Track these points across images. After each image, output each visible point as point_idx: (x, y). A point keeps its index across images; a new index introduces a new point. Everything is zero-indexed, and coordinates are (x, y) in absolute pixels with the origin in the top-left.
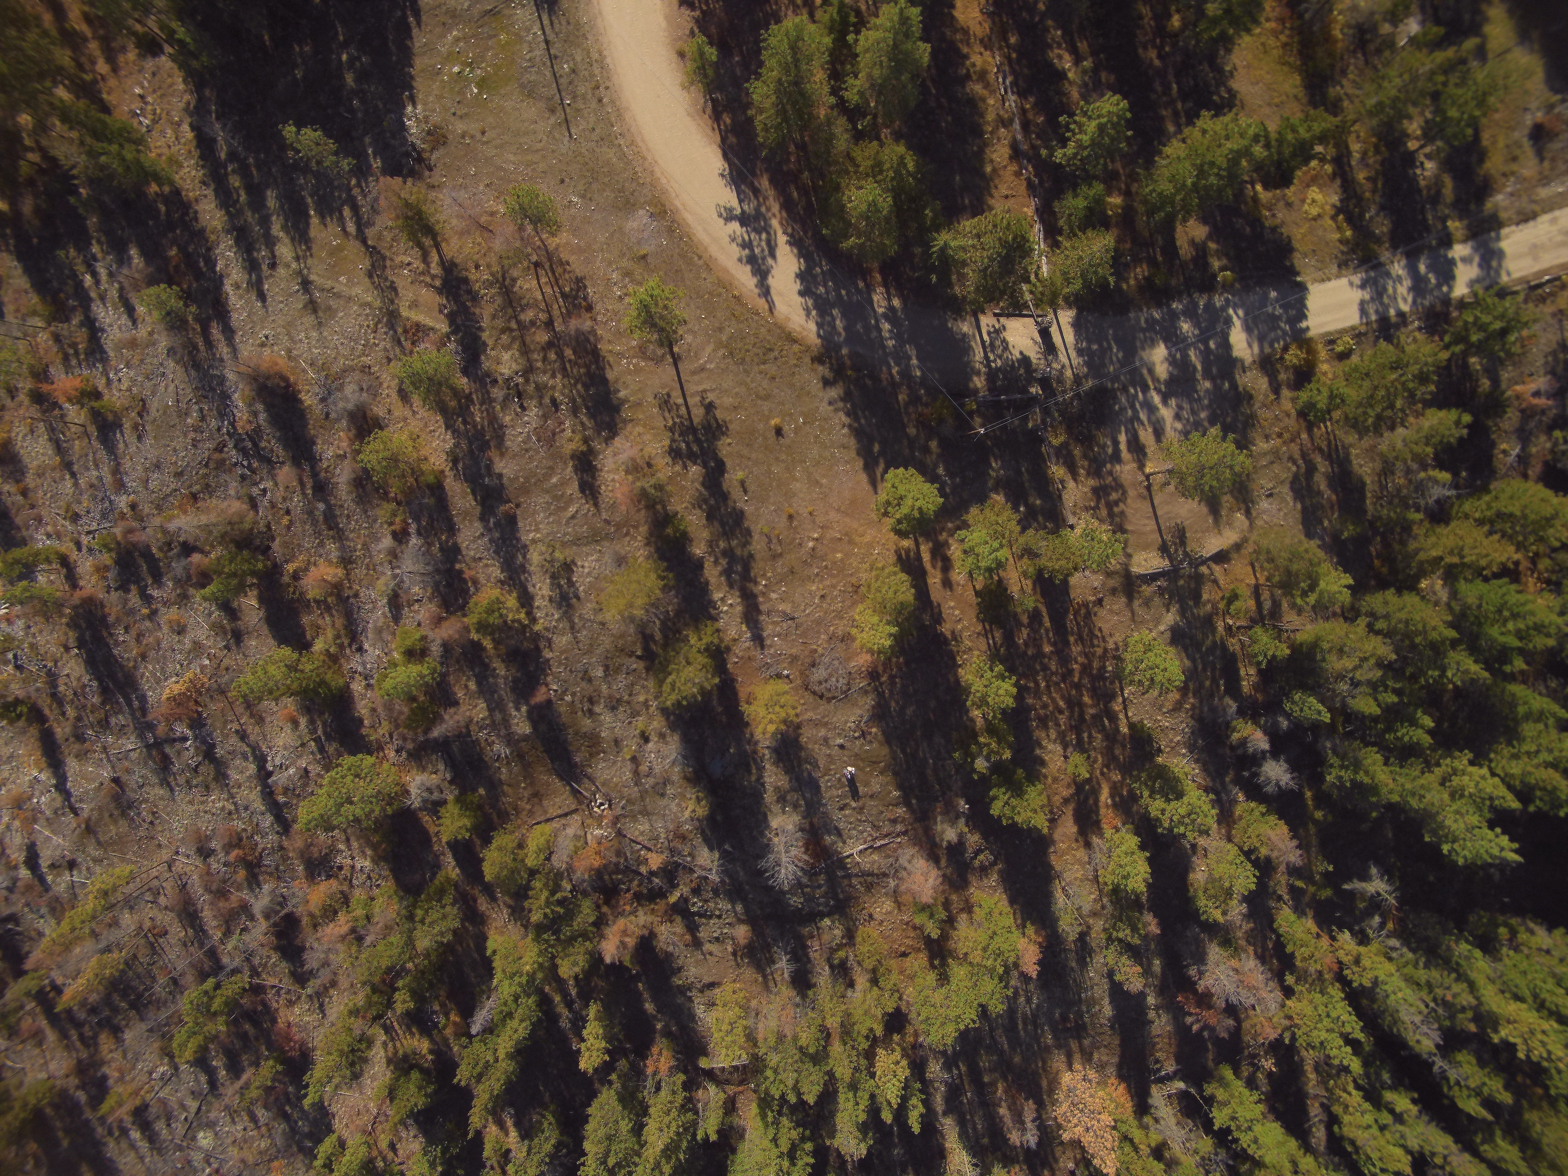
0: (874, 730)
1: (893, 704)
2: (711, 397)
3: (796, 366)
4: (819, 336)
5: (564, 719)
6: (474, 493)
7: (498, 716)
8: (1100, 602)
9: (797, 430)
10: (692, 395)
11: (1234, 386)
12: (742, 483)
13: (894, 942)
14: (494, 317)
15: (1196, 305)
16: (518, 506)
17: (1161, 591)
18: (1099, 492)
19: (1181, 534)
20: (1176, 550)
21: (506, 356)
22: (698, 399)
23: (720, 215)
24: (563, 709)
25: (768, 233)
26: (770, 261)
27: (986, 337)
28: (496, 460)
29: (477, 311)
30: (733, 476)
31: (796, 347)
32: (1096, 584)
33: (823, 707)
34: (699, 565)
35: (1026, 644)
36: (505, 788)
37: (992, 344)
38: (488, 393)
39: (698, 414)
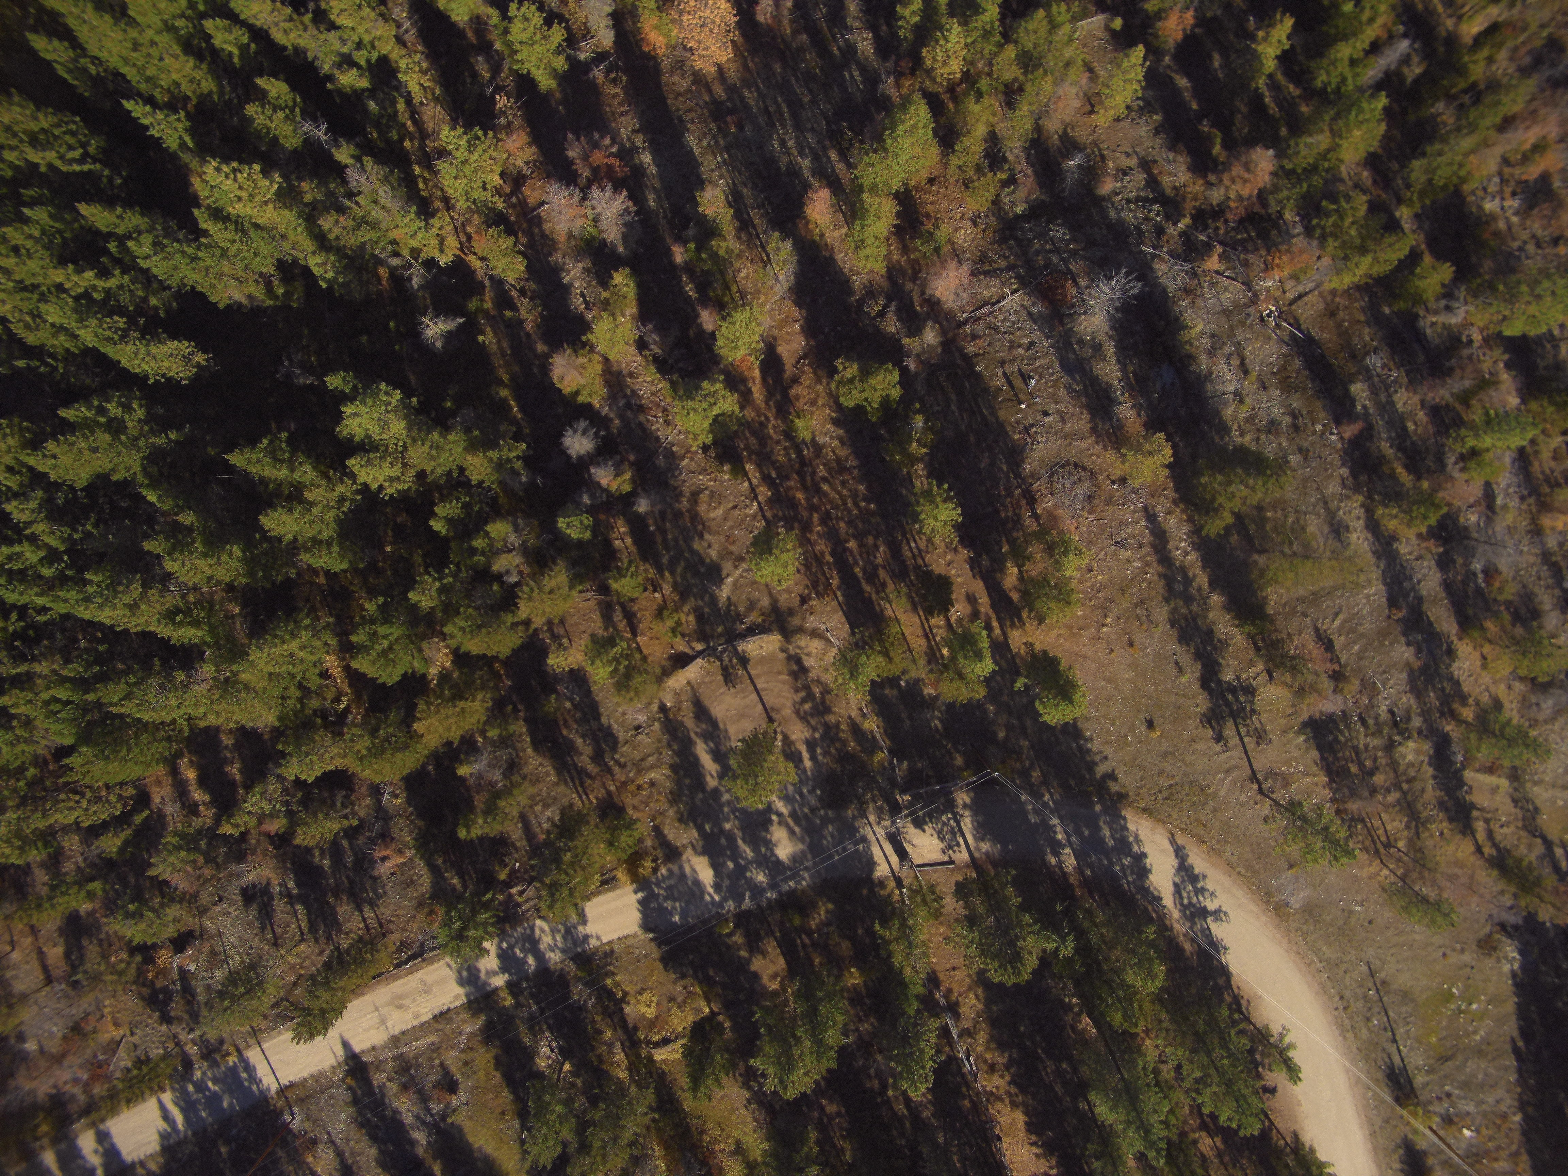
0: (1017, 437)
1: (1005, 468)
2: (1218, 748)
3: (1140, 788)
4: (1125, 819)
5: (1319, 405)
6: (1430, 624)
7: (1383, 398)
8: (804, 600)
9: (1133, 728)
10: (1235, 746)
11: (700, 828)
12: (1180, 670)
13: (945, 196)
14: (1423, 790)
15: (752, 899)
16: (1389, 617)
17: (739, 618)
18: (822, 709)
19: (728, 677)
20: (730, 661)
21: (1410, 757)
22: (1231, 743)
23: (1226, 914)
24: (1322, 415)
25: (1182, 904)
26: (1177, 880)
27: (960, 840)
28: (1412, 659)
29: (1438, 793)
30: (1192, 675)
31: (1142, 804)
32: (812, 618)
33: (1071, 454)
34: (1213, 584)
35: (876, 547)
36: (1363, 318)
37: (954, 834)
38: (1425, 721)
39: (1229, 730)
